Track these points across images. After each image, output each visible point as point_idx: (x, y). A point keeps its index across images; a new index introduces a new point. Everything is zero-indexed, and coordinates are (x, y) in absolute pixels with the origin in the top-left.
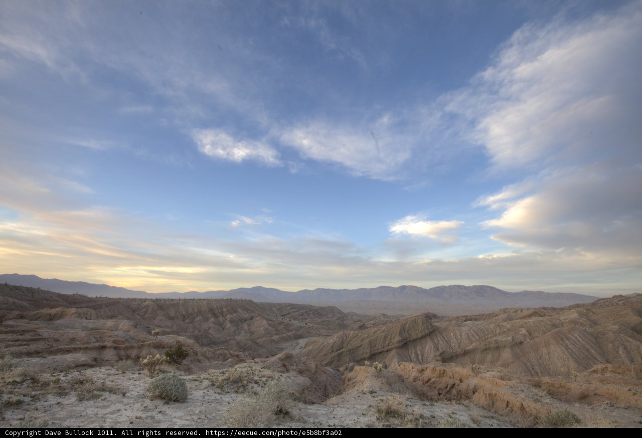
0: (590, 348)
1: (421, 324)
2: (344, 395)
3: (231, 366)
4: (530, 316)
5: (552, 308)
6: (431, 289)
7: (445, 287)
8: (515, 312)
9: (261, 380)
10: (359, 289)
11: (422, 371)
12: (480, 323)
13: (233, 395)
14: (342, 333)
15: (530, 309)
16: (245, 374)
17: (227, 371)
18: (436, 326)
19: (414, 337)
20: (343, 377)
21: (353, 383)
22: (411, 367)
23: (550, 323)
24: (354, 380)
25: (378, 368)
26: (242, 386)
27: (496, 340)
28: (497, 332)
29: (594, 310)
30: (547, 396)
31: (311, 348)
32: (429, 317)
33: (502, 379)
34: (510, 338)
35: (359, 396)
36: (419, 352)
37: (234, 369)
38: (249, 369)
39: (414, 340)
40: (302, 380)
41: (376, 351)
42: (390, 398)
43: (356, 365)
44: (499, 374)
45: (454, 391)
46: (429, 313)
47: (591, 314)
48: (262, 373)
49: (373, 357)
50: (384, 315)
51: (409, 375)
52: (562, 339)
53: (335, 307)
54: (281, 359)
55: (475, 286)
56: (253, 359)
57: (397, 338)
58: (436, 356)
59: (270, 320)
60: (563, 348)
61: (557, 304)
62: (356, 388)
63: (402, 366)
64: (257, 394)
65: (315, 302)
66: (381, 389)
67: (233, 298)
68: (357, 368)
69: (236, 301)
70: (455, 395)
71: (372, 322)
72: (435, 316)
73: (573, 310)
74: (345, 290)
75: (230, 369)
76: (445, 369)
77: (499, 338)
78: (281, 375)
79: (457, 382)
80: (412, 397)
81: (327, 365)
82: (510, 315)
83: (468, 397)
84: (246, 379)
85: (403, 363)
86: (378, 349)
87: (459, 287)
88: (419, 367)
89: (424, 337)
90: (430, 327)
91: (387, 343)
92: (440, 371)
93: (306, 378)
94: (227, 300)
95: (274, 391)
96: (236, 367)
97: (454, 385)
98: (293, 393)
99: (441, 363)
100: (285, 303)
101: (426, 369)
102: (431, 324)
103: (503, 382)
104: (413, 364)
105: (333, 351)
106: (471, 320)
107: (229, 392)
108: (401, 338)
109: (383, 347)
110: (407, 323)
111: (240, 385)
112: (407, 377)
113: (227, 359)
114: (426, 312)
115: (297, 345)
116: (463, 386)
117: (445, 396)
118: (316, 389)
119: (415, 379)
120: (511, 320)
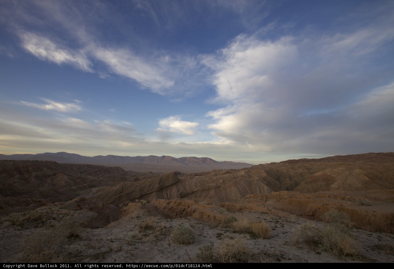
0: (246, 188)
1: (171, 178)
2: (120, 220)
3: (33, 209)
4: (225, 173)
5: (235, 169)
6: (179, 158)
7: (187, 157)
8: (219, 171)
9: (58, 217)
10: (137, 156)
11: (169, 203)
12: (202, 177)
13: (32, 230)
14: (123, 183)
15: (226, 170)
16: (44, 214)
17: (28, 213)
18: (180, 179)
19: (167, 185)
20: (121, 210)
21: (127, 213)
22: (163, 201)
23: (233, 177)
24: (127, 211)
25: (143, 203)
26: (41, 222)
27: (208, 186)
28: (210, 181)
29: (251, 171)
30: (226, 210)
31: (100, 193)
32: (176, 174)
33: (208, 204)
34: (215, 184)
35: (129, 220)
36: (168, 193)
37: (35, 211)
38: (49, 210)
39: (167, 187)
40: (91, 214)
41: (144, 194)
42: (149, 219)
43: (130, 202)
44: (207, 202)
45: (184, 213)
46: (176, 171)
47: (250, 172)
48: (60, 212)
49: (141, 197)
50: (151, 173)
51: (162, 206)
52: (237, 184)
53: (120, 167)
54: (76, 202)
55: (202, 158)
56: (54, 203)
57: (157, 186)
58: (177, 195)
59: (71, 176)
60: (236, 188)
61: (237, 168)
62: (128, 216)
63: (158, 201)
64: (54, 226)
65: (106, 164)
66: (144, 215)
67: (39, 159)
68: (130, 204)
69: (42, 162)
70: (184, 215)
71: (143, 176)
72: (180, 173)
73: (243, 171)
74: (127, 157)
75: (32, 211)
76: (181, 201)
77: (210, 185)
78: (76, 212)
79: (187, 208)
80: (161, 218)
81: (111, 203)
82: (216, 173)
83: (191, 215)
84: (46, 217)
85: (159, 200)
86: (145, 193)
87: (194, 158)
88: (168, 201)
89: (172, 185)
90: (176, 179)
91: (151, 189)
92: (178, 203)
93: (95, 213)
94: (33, 161)
95: (68, 223)
96: (37, 209)
97: (185, 209)
98: (83, 223)
99: (180, 198)
100: (84, 164)
101: (171, 202)
102: (177, 178)
103: (209, 206)
104: (164, 200)
105: (116, 195)
106: (198, 176)
107: (28, 228)
108: (159, 186)
109: (148, 191)
110: (164, 177)
111: (39, 222)
112: (160, 207)
113: (30, 205)
114: (175, 171)
115: (90, 192)
116: (189, 209)
117: (179, 215)
118: (101, 219)
119: (164, 208)
120: (216, 175)
